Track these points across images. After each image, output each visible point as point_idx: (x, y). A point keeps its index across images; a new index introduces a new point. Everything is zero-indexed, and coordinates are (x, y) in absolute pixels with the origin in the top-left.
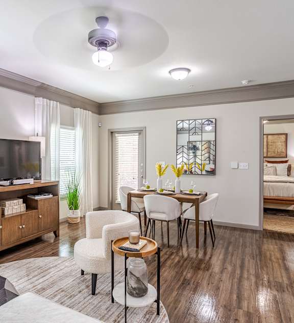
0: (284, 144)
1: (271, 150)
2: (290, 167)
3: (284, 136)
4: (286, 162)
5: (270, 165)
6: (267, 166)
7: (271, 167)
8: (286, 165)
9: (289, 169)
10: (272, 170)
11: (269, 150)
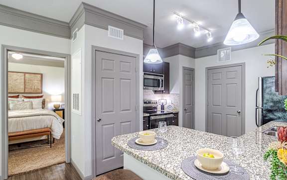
0: (39, 82)
1: (28, 87)
2: (45, 101)
3: (40, 76)
4: (41, 97)
5: (26, 100)
6: (23, 101)
7: (27, 102)
8: (40, 100)
9: (44, 103)
10: (28, 105)
11: (26, 86)
